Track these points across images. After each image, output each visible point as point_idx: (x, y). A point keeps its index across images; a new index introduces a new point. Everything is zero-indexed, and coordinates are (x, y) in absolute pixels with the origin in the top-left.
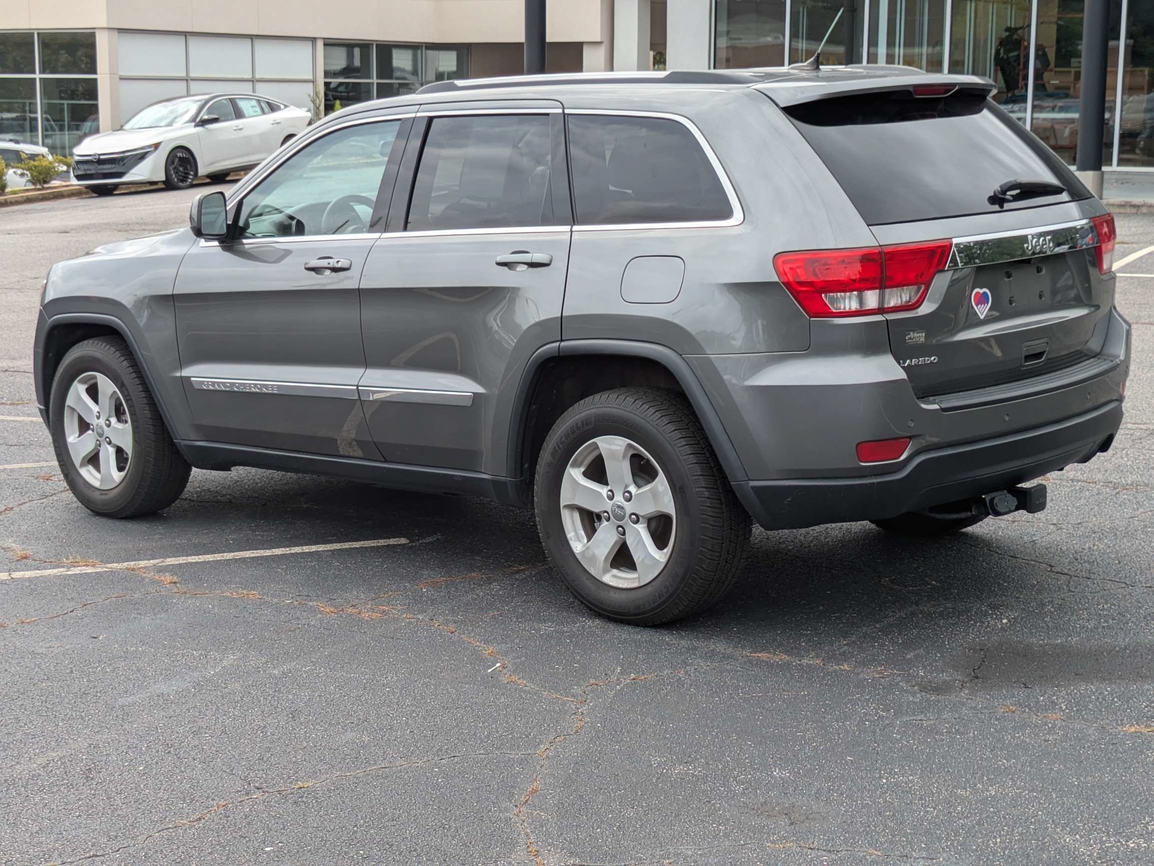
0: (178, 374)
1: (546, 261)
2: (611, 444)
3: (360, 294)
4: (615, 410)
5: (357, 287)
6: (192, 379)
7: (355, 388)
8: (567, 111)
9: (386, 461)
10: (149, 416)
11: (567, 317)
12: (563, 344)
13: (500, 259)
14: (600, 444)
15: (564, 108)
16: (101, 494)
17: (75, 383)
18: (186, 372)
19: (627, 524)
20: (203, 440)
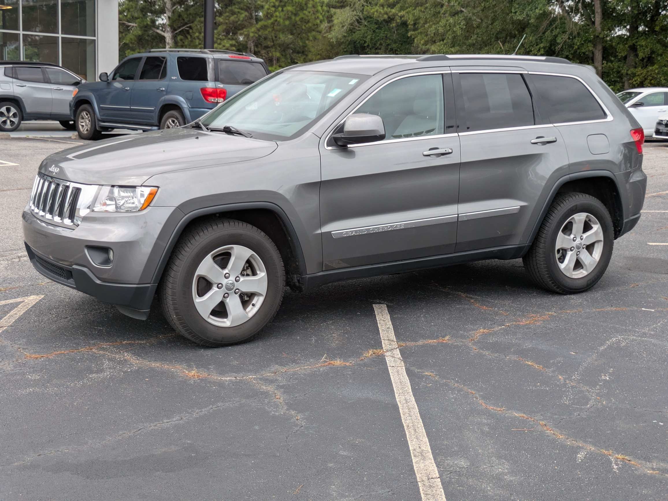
0: (318, 232)
3: (460, 166)
5: (460, 162)
6: (332, 232)
7: (457, 216)
11: (572, 163)
12: (570, 175)
13: (533, 141)
15: (528, 72)
17: (208, 256)
18: (326, 229)
19: (581, 250)
20: (322, 271)
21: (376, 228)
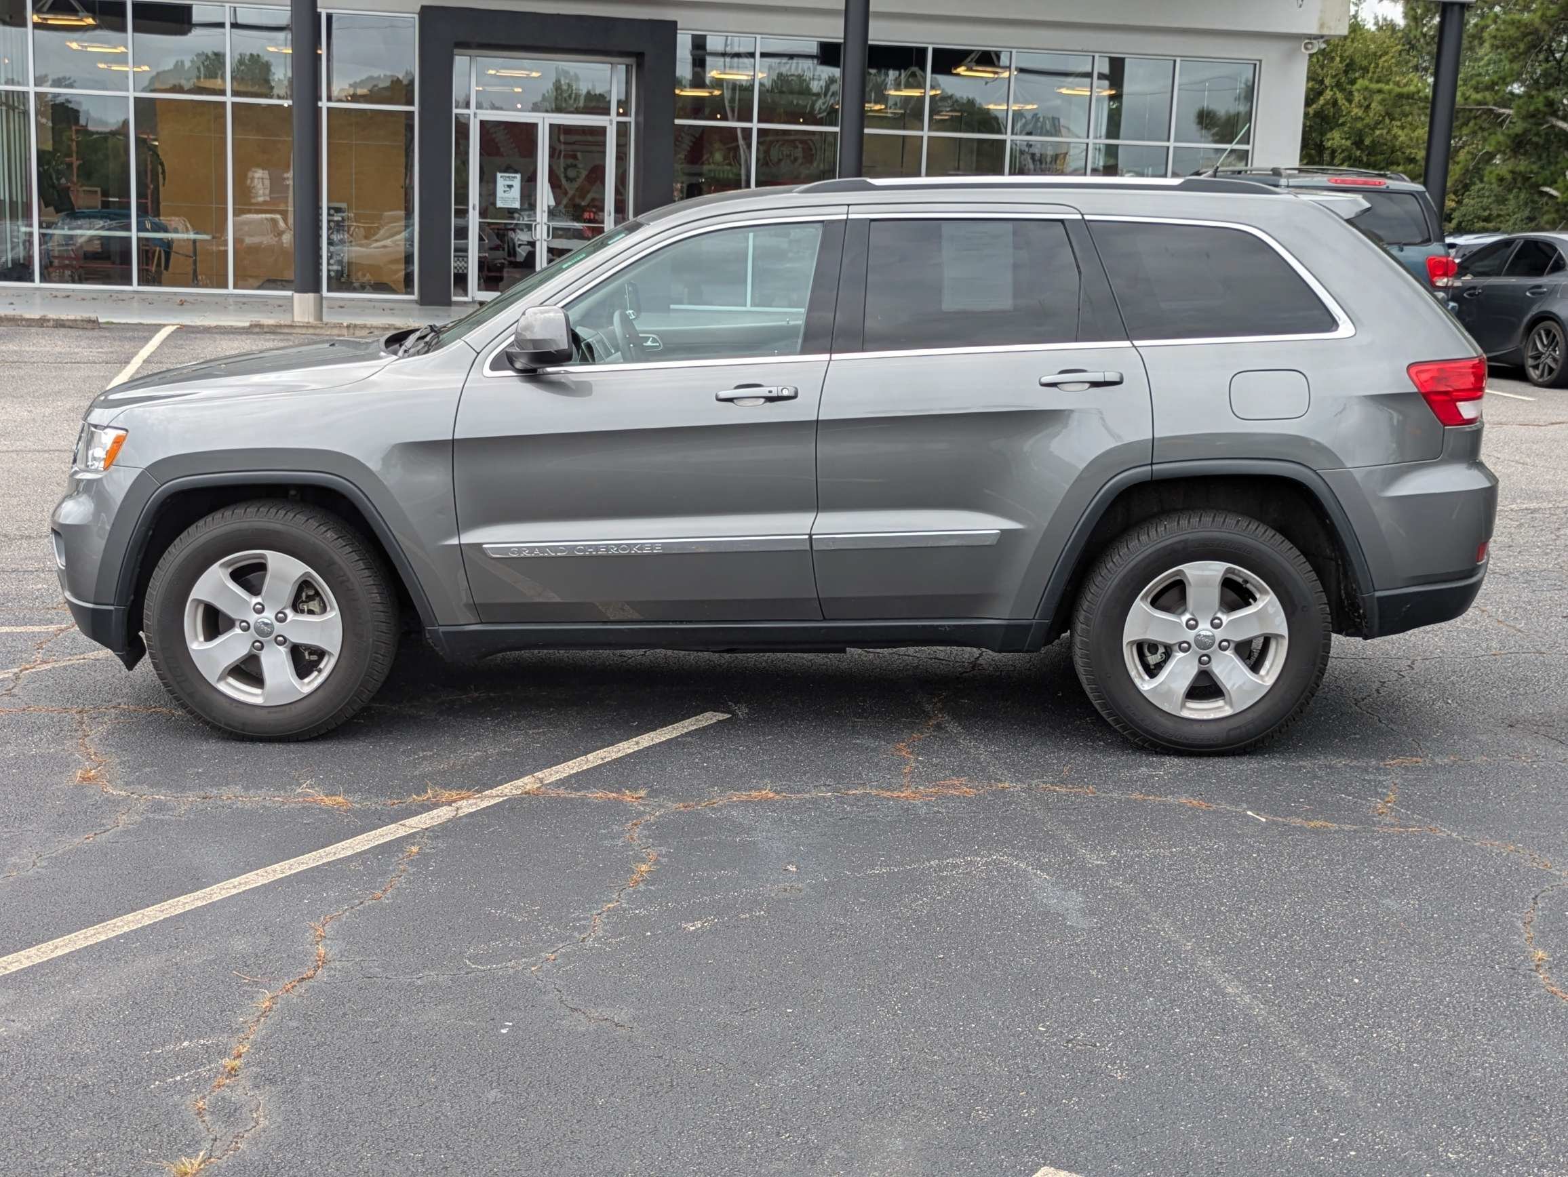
0: (455, 541)
1: (1117, 379)
2: (1203, 570)
3: (817, 427)
4: (1215, 534)
5: (815, 418)
6: (485, 546)
7: (807, 537)
8: (1087, 217)
9: (825, 619)
10: (378, 599)
11: (1161, 439)
12: (1155, 467)
13: (1046, 380)
14: (1187, 572)
15: (1082, 215)
16: (269, 713)
17: (216, 566)
18: (470, 538)
19: (1215, 651)
20: (482, 623)
21: (590, 546)
